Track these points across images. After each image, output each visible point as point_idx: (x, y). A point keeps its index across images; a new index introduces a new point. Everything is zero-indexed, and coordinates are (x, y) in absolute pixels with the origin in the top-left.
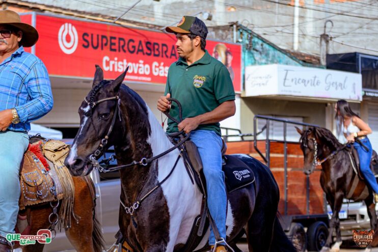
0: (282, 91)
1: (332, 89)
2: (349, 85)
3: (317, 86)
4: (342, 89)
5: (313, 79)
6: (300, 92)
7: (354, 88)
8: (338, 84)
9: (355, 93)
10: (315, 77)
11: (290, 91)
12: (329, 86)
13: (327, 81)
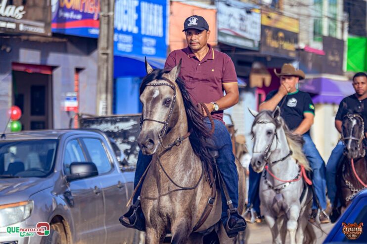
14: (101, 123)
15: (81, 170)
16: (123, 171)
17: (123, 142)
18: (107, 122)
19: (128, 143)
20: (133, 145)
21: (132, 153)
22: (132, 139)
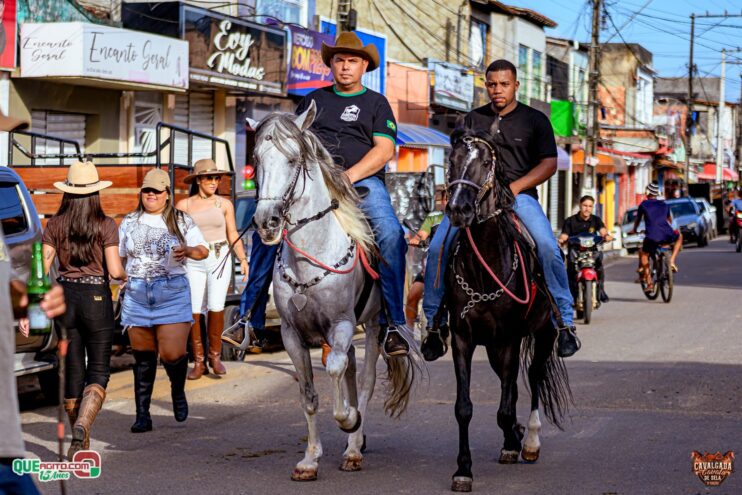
0: (88, 70)
1: (152, 66)
2: (172, 60)
3: (132, 62)
4: (163, 68)
5: (127, 49)
6: (110, 73)
7: (179, 65)
8: (159, 58)
9: (179, 75)
10: (130, 46)
11: (98, 71)
12: (148, 62)
13: (145, 55)
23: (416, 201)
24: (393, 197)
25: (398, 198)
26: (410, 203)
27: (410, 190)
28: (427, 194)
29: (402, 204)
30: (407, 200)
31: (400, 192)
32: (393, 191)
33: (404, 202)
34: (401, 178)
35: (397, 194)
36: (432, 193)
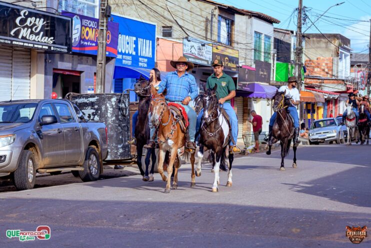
14: (80, 98)
15: (49, 120)
16: (80, 122)
17: (92, 109)
18: (83, 97)
19: (94, 109)
20: (97, 110)
21: (96, 114)
22: (96, 107)
23: (117, 110)
24: (103, 108)
25: (107, 109)
26: (113, 111)
27: (114, 103)
28: (123, 105)
29: (109, 111)
30: (111, 109)
31: (108, 105)
32: (103, 104)
33: (110, 110)
34: (108, 97)
35: (106, 105)
36: (127, 106)
